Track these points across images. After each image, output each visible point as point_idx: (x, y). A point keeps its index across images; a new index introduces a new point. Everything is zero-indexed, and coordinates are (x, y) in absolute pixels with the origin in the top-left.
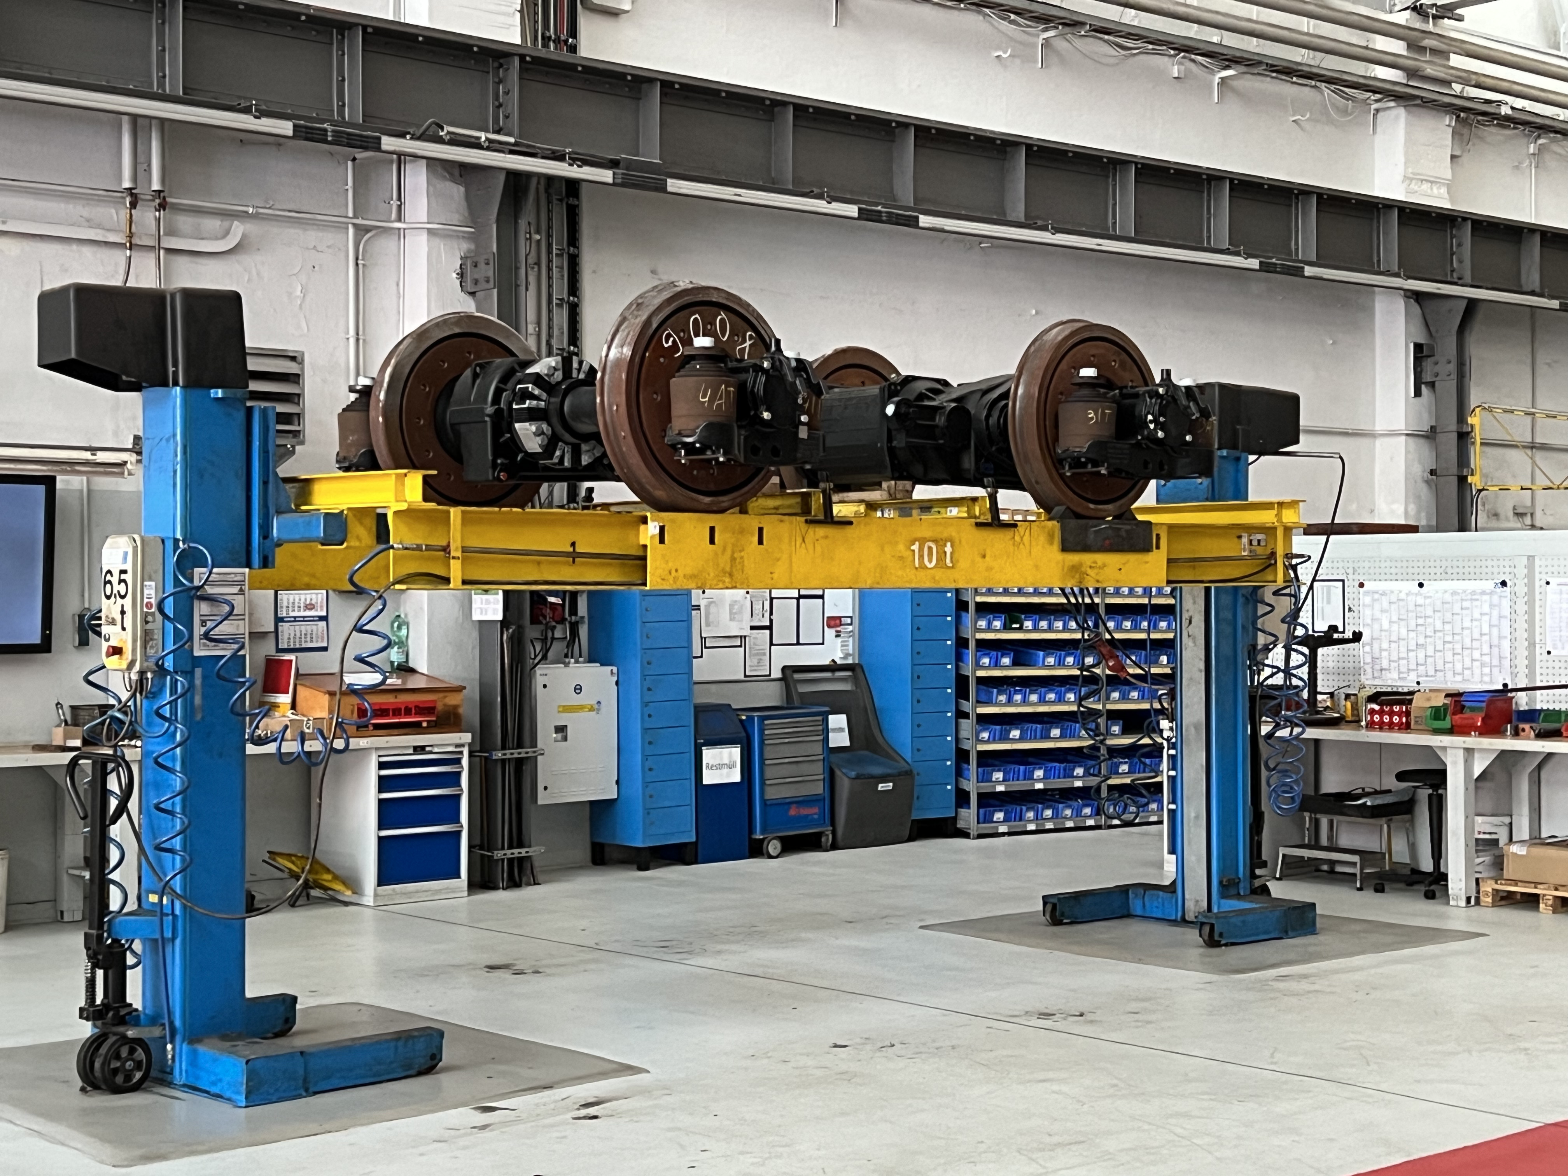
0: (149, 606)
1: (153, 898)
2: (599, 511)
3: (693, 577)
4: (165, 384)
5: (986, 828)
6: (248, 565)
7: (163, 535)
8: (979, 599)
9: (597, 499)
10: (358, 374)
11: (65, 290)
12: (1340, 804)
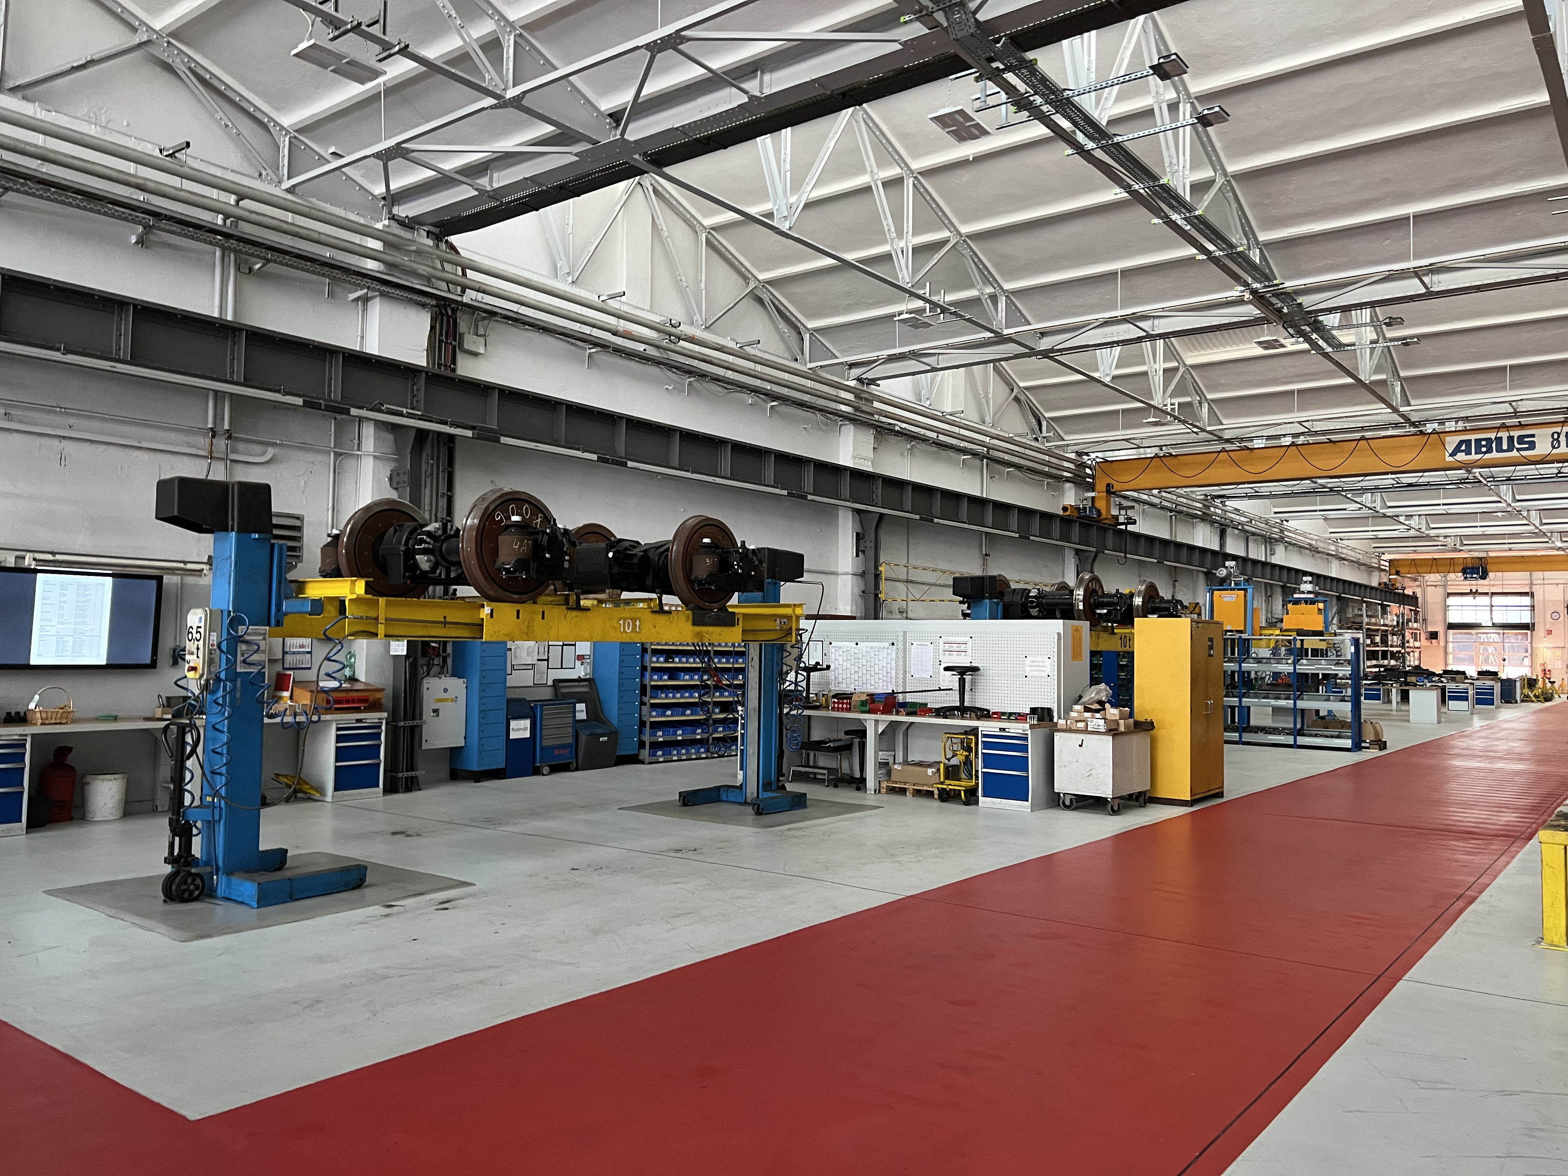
0: (213, 645)
1: (209, 799)
2: (459, 601)
3: (506, 635)
4: (227, 530)
5: (653, 759)
6: (269, 625)
7: (222, 608)
8: (653, 647)
9: (459, 594)
10: (333, 528)
11: (172, 480)
12: (819, 746)
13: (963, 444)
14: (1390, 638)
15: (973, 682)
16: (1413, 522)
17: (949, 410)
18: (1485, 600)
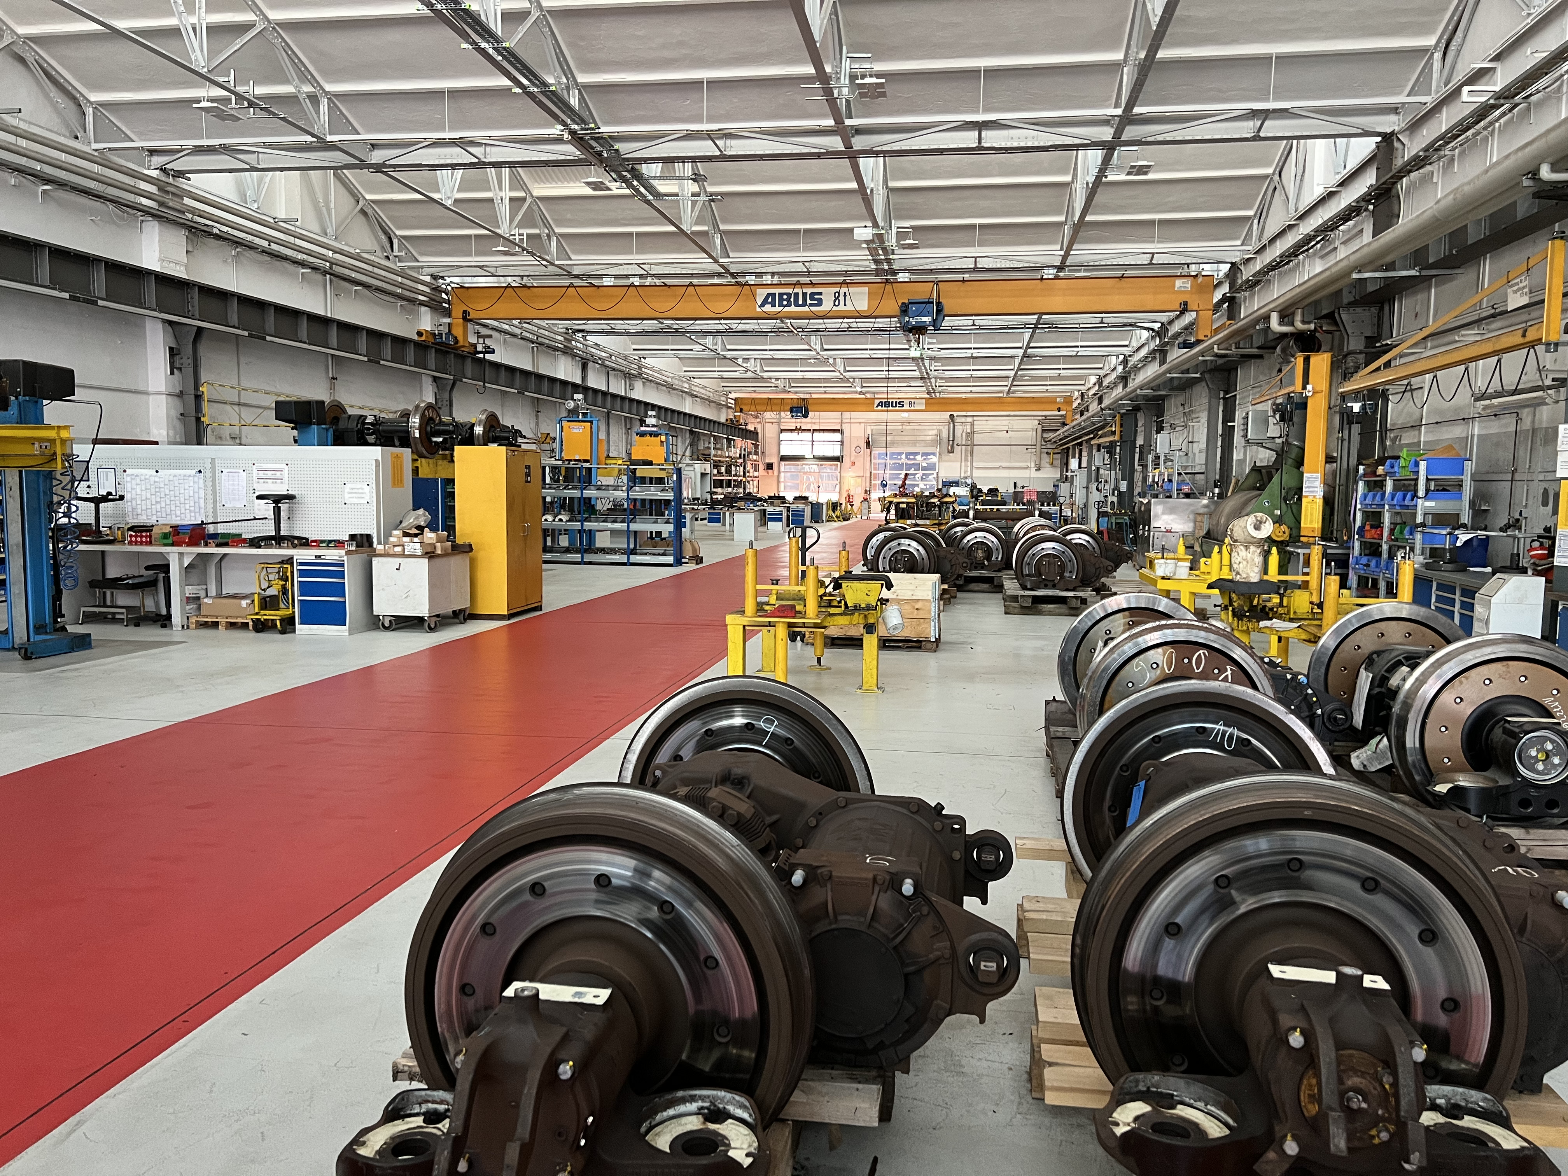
12: (115, 584)
13: (300, 256)
14: (733, 468)
15: (290, 510)
16: (750, 365)
17: (283, 216)
18: (808, 436)
